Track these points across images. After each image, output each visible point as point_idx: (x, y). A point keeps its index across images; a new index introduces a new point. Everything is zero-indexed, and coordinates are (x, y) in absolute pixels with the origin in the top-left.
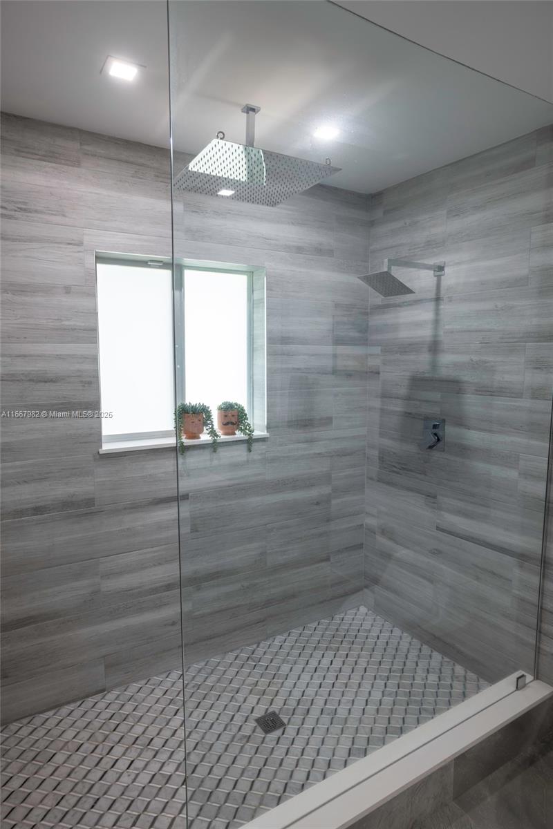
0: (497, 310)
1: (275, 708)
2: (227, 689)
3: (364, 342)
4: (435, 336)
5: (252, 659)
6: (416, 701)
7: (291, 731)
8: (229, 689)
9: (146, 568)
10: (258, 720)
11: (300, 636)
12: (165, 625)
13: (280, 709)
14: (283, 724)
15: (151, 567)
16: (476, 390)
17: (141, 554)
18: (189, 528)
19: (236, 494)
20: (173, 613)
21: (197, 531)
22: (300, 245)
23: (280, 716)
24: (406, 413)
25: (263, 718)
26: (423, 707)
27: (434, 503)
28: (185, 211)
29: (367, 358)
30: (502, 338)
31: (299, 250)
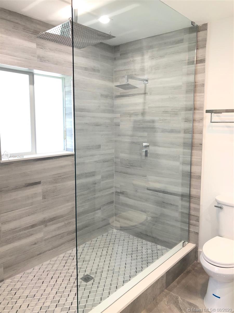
0: (170, 99)
1: (87, 273)
2: (63, 270)
3: (113, 112)
4: (144, 109)
5: (71, 256)
6: (145, 260)
7: (97, 280)
8: (64, 269)
9: (23, 217)
10: (81, 279)
11: (90, 244)
12: (31, 245)
13: (90, 273)
14: (93, 278)
15: (25, 217)
16: (162, 131)
17: (20, 211)
18: (42, 197)
19: (61, 180)
20: (35, 238)
21: (45, 198)
22: (87, 67)
23: (91, 275)
24: (132, 142)
25: (83, 277)
26: (148, 261)
27: (145, 179)
28: (37, 47)
29: (114, 119)
30: (172, 110)
31: (86, 69)
